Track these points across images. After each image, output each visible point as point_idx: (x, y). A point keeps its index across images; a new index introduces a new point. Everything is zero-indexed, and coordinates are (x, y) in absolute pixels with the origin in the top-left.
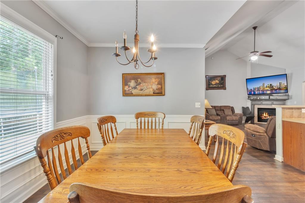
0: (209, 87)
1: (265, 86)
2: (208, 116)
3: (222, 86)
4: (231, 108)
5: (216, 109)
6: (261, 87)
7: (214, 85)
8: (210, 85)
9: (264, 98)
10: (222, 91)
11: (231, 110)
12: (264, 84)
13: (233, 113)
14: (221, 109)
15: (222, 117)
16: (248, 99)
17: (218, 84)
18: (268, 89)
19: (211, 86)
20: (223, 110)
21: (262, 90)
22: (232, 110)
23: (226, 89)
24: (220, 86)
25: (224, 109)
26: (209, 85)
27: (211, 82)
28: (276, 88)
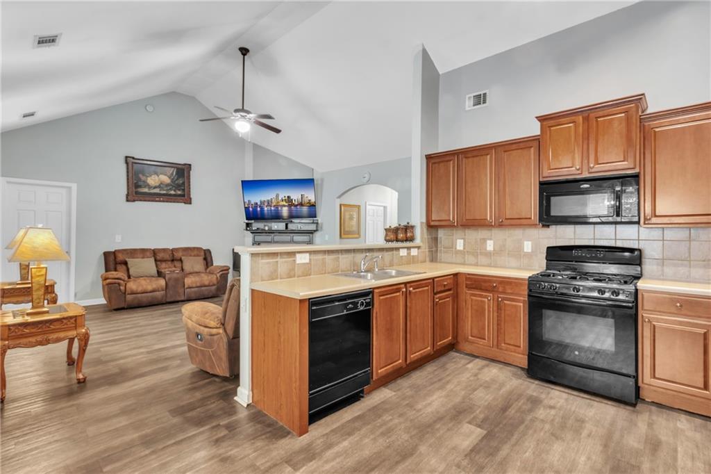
0: (137, 193)
1: (280, 198)
2: (122, 282)
3: (179, 192)
4: (203, 253)
5: (158, 258)
6: (273, 200)
7: (155, 187)
8: (140, 187)
9: (276, 227)
10: (181, 206)
11: (202, 258)
12: (277, 196)
13: (209, 264)
14: (173, 255)
15: (170, 279)
16: (247, 230)
17: (167, 185)
18: (284, 203)
19: (146, 190)
20: (181, 260)
21: (274, 206)
22: (205, 259)
23: (190, 203)
24: (172, 192)
25: (183, 258)
26: (137, 186)
27: (143, 178)
28: (296, 203)
